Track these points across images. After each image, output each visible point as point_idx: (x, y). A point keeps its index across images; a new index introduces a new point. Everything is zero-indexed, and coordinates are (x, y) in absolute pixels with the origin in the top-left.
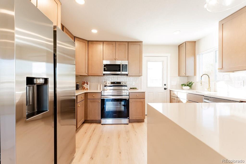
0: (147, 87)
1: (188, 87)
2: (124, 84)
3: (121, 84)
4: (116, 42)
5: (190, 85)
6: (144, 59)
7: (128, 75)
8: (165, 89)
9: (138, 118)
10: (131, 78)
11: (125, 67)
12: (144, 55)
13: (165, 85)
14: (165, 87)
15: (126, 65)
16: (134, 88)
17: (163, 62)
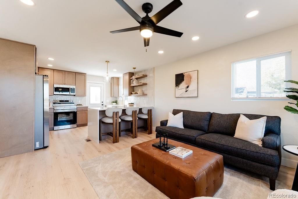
0: (90, 104)
1: (115, 103)
2: (71, 102)
3: (69, 102)
4: (65, 71)
5: (116, 102)
6: (88, 85)
7: (76, 95)
8: (102, 105)
9: (83, 123)
10: (78, 98)
11: (73, 90)
12: (87, 81)
13: (102, 102)
14: (103, 103)
15: (74, 89)
16: (80, 105)
17: (101, 87)
